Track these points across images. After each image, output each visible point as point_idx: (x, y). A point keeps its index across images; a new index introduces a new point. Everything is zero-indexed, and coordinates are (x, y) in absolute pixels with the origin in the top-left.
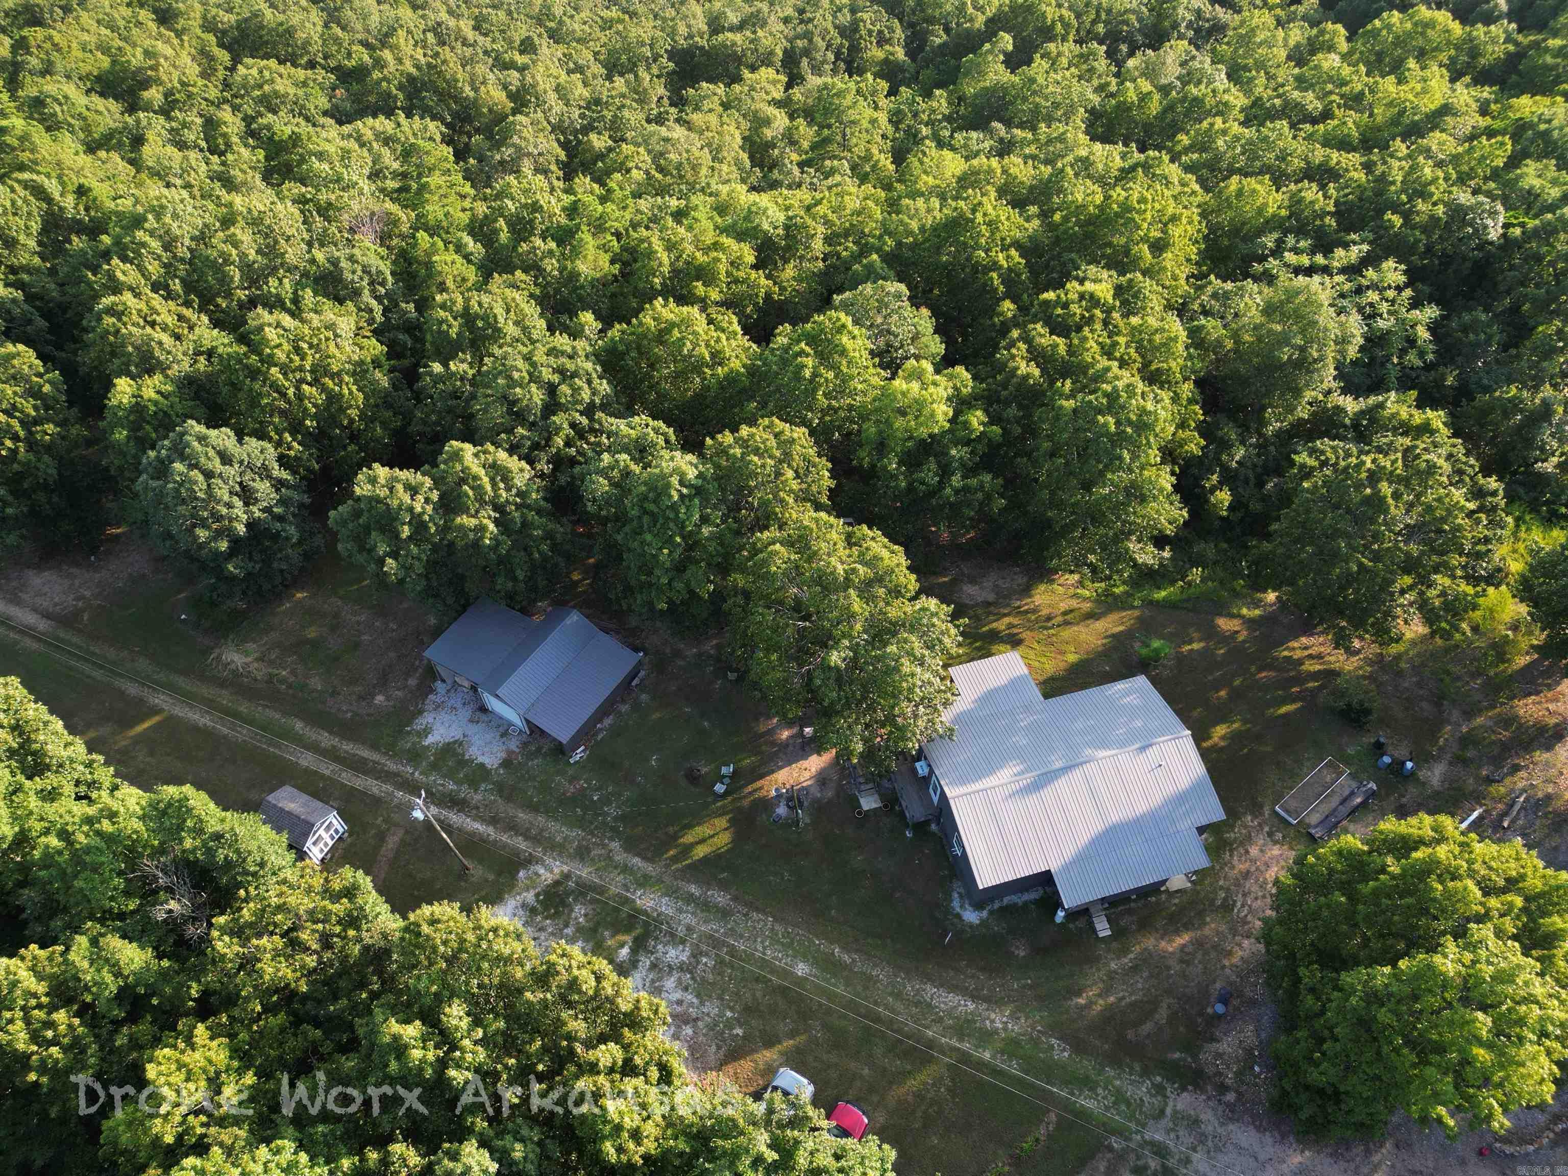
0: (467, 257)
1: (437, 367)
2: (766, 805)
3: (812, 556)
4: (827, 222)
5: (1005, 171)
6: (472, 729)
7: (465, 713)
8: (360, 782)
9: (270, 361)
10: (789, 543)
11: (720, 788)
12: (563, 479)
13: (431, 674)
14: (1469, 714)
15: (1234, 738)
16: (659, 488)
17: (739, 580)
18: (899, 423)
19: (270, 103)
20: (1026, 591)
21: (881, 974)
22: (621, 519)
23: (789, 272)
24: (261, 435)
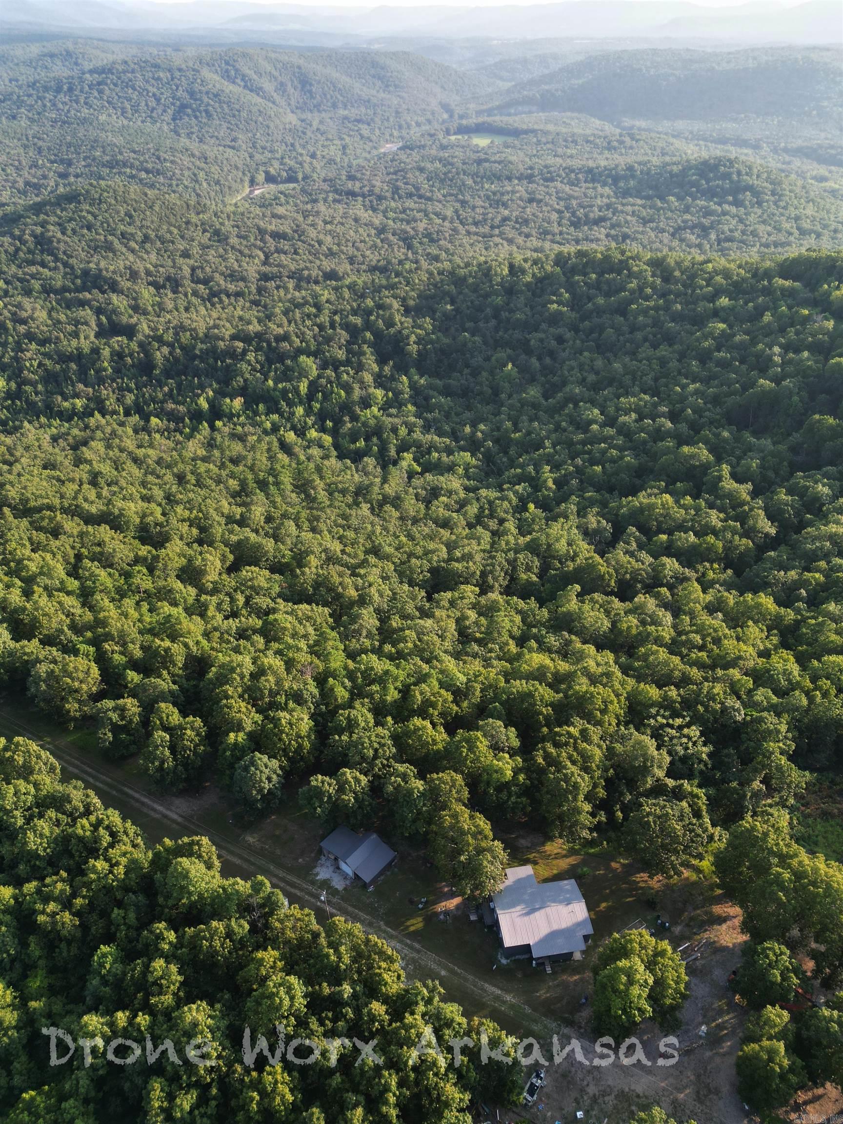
0: (345, 688)
1: (337, 737)
2: (437, 914)
3: (458, 822)
4: (483, 684)
5: (555, 667)
6: (334, 875)
7: (331, 869)
8: (293, 890)
9: (282, 732)
10: (452, 816)
11: (420, 906)
12: (376, 783)
13: (320, 852)
14: (695, 909)
15: (608, 908)
16: (410, 792)
17: (434, 828)
18: (495, 775)
19: (257, 590)
20: (543, 844)
21: (471, 977)
22: (396, 801)
23: (465, 704)
24: (275, 758)
